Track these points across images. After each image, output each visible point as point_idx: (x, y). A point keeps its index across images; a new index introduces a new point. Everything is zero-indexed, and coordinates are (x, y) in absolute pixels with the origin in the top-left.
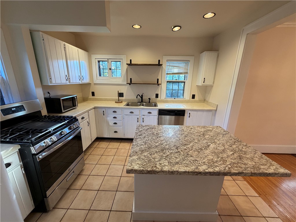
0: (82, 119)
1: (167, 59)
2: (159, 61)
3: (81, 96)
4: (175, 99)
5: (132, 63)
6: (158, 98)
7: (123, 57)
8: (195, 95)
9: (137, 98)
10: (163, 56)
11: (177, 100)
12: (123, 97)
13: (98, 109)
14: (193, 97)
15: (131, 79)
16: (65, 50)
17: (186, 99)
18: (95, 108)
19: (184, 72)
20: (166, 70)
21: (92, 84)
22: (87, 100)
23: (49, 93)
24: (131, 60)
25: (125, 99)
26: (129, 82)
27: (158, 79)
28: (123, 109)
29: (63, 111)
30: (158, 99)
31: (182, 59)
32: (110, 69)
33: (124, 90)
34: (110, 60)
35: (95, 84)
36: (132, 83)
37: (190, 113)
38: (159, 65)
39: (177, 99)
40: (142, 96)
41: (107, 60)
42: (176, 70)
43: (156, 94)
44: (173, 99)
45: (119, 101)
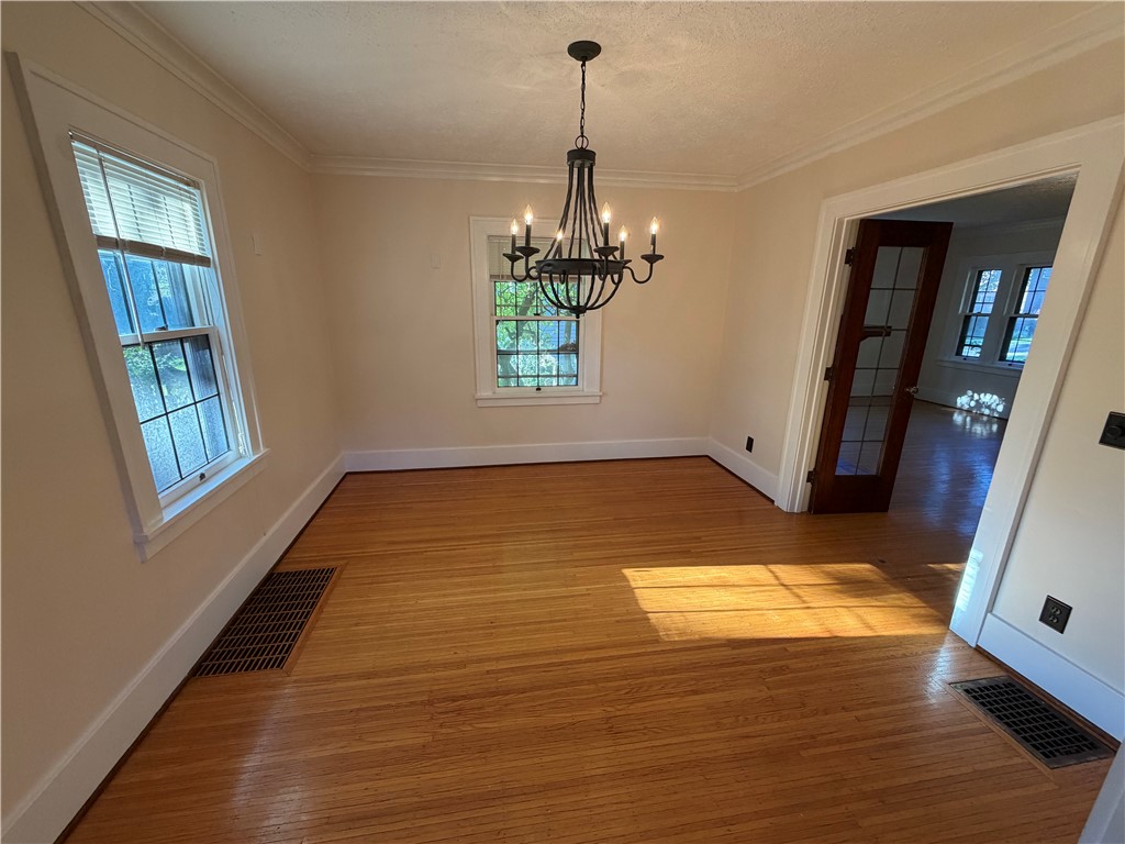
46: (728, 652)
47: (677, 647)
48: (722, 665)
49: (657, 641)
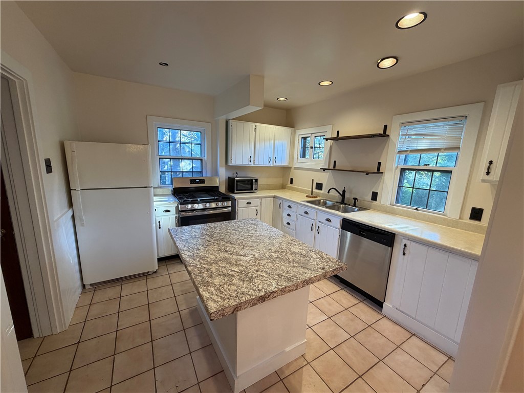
0: (247, 203)
1: (402, 121)
2: (386, 127)
3: (281, 183)
4: (417, 209)
5: (340, 135)
6: (376, 200)
7: (329, 128)
8: (482, 210)
9: (328, 192)
10: (394, 116)
11: (421, 214)
12: (321, 189)
13: (277, 199)
14: (476, 214)
15: (335, 162)
16: (255, 131)
17: (448, 215)
18: (274, 197)
19: (445, 147)
20: (399, 145)
21: (293, 168)
22: (285, 189)
23: (237, 173)
24: (338, 132)
25: (323, 194)
26: (332, 167)
27: (379, 164)
28: (298, 205)
29: (236, 192)
30: (375, 203)
31: (442, 116)
32: (312, 148)
33: (325, 179)
34: (313, 135)
35: (295, 168)
36: (336, 168)
37: (405, 245)
38: (384, 135)
39: (422, 211)
40: (344, 191)
41: (310, 135)
42: (424, 144)
43: (373, 192)
44: (411, 209)
45: (312, 194)
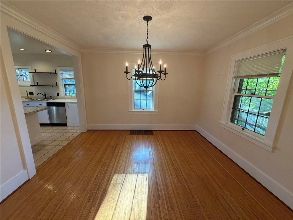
1: (60, 69)
2: (55, 70)
4: (72, 96)
7: (29, 67)
9: (37, 95)
12: (33, 95)
15: (37, 82)
20: (61, 77)
24: (35, 70)
26: (36, 84)
27: (57, 83)
30: (58, 96)
32: (21, 76)
33: (34, 90)
34: (20, 70)
36: (39, 85)
37: (68, 105)
38: (55, 73)
40: (45, 94)
41: (18, 69)
43: (57, 93)
45: (28, 98)
46: (103, 187)
47: (111, 177)
48: (100, 184)
49: (115, 173)
